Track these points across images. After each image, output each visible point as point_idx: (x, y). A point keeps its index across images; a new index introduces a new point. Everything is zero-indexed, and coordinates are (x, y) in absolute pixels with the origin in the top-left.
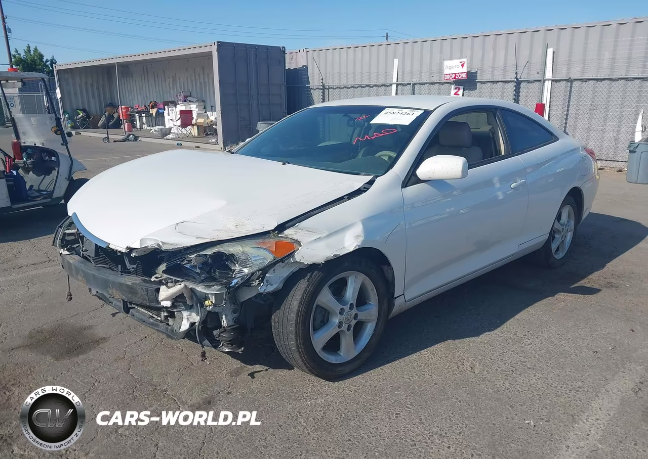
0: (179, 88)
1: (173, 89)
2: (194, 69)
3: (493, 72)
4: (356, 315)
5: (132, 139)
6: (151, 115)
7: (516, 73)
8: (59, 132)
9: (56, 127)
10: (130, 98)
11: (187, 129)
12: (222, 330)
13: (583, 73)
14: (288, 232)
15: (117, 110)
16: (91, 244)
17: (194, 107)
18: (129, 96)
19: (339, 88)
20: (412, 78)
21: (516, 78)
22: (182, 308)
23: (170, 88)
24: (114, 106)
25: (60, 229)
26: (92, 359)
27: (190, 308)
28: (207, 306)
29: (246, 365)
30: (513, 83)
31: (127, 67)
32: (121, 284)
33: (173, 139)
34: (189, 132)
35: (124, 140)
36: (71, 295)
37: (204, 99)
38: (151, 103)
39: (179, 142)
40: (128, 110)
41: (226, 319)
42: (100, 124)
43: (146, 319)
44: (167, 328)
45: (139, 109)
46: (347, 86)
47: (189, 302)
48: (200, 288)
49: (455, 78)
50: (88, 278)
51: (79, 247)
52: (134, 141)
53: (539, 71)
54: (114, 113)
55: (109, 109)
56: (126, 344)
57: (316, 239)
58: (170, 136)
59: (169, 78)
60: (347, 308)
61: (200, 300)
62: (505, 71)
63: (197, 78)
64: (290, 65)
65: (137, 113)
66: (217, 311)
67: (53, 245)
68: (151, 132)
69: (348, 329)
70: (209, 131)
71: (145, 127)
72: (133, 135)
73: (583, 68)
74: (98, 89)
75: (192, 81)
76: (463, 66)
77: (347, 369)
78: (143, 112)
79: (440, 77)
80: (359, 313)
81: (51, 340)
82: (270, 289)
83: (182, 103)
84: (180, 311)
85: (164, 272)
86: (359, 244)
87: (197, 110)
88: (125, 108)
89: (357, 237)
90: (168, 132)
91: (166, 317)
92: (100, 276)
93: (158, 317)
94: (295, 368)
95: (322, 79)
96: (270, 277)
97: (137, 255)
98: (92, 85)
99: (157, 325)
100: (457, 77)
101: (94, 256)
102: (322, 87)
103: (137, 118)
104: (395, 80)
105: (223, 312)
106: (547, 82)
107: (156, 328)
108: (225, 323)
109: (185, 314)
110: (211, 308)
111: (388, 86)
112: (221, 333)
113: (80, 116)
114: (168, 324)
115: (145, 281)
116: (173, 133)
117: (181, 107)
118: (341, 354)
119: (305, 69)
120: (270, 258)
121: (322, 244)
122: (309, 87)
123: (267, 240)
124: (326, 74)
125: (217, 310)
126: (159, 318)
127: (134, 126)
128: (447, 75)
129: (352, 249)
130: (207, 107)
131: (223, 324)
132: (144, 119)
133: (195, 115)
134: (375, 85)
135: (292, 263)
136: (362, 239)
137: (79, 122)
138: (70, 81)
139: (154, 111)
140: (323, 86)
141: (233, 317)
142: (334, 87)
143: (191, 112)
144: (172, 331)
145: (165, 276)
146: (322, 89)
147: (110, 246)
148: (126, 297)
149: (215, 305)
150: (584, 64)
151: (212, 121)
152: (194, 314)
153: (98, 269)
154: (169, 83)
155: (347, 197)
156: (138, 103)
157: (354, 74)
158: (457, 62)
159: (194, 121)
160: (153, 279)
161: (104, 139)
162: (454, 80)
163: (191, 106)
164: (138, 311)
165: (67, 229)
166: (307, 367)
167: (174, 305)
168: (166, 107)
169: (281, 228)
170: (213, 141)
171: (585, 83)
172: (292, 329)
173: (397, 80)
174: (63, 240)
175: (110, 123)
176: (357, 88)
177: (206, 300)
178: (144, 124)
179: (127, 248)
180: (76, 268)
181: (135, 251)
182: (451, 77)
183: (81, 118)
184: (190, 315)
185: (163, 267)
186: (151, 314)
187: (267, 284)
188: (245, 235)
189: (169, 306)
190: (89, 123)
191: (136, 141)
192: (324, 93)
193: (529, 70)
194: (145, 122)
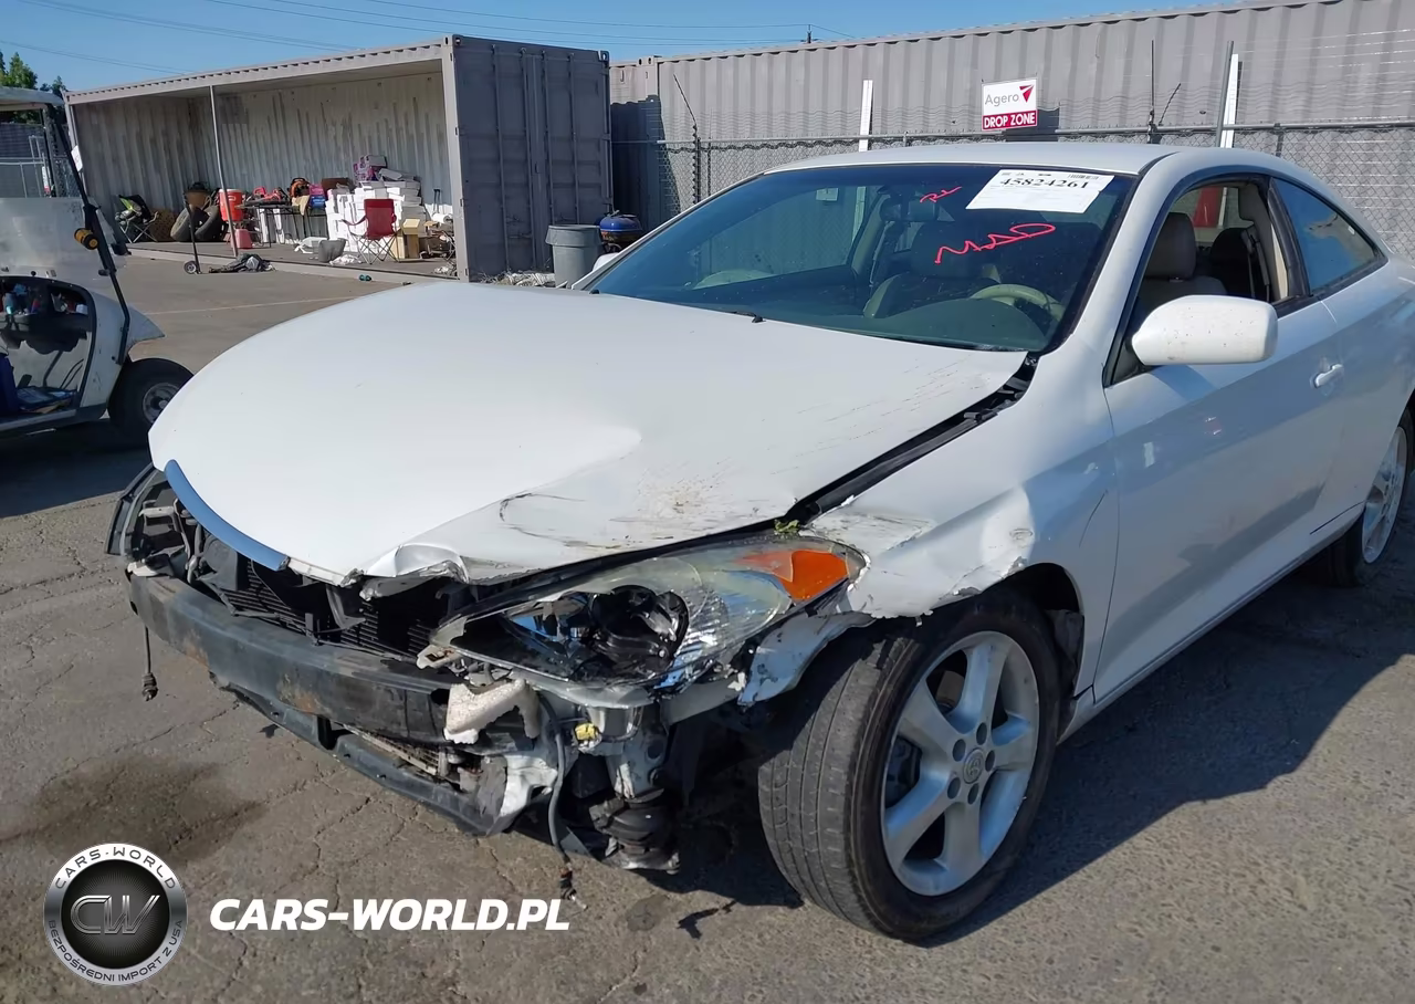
0: (358, 148)
1: (346, 152)
2: (395, 104)
3: (1096, 109)
4: (991, 757)
5: (255, 266)
6: (295, 212)
7: (1152, 113)
8: (94, 242)
9: (87, 228)
10: (245, 172)
11: (382, 242)
12: (615, 804)
13: (1307, 113)
14: (825, 522)
15: (213, 198)
16: (227, 553)
17: (394, 193)
18: (241, 167)
19: (735, 148)
20: (904, 125)
21: (1151, 124)
22: (509, 745)
23: (338, 150)
24: (205, 189)
25: (126, 504)
26: (227, 875)
27: (527, 745)
28: (581, 742)
29: (664, 892)
30: (1142, 136)
31: (235, 98)
32: (321, 675)
33: (348, 266)
34: (386, 248)
35: (235, 270)
36: (154, 683)
37: (418, 175)
38: (294, 182)
39: (365, 274)
40: (239, 201)
41: (630, 776)
42: (174, 231)
43: (389, 768)
44: (455, 801)
45: (266, 197)
46: (754, 144)
47: (530, 732)
48: (569, 693)
49: (1008, 124)
50: (214, 650)
51: (182, 555)
52: (257, 270)
53: (1204, 108)
54: (207, 206)
55: (193, 196)
56: (317, 825)
57: (903, 543)
58: (344, 259)
59: (334, 124)
60: (970, 738)
61: (563, 722)
62: (1124, 108)
63: (402, 123)
64: (619, 95)
65: (260, 205)
66: (608, 753)
67: (109, 552)
68: (297, 249)
69: (971, 799)
70: (432, 249)
71: (281, 238)
72: (256, 257)
73: (1309, 101)
74: (168, 150)
75: (389, 131)
76: (1026, 96)
77: (963, 907)
78: (276, 203)
79: (971, 123)
80: (998, 750)
81: (106, 812)
82: (770, 690)
83: (368, 184)
84: (500, 755)
85: (457, 641)
86: (1024, 554)
87: (402, 199)
88: (234, 194)
89: (1017, 534)
90: (337, 250)
91: (452, 768)
92: (253, 645)
93: (428, 765)
94: (807, 902)
95: (695, 127)
96: (766, 656)
97: (379, 595)
98: (154, 141)
99: (424, 789)
100: (1012, 124)
101: (233, 587)
102: (693, 146)
103: (262, 217)
104: (865, 130)
105: (624, 758)
106: (1224, 132)
107: (422, 798)
108: (628, 785)
109: (516, 762)
110: (592, 744)
111: (848, 144)
112: (617, 813)
113: (127, 212)
114: (456, 787)
115: (393, 665)
116: (348, 253)
117: (364, 193)
118: (944, 865)
119: (654, 103)
120: (777, 603)
121: (921, 556)
122: (664, 145)
123: (770, 549)
124: (703, 114)
125: (608, 750)
126: (432, 771)
127: (255, 237)
128: (989, 117)
129: (1004, 573)
130: (424, 193)
131: (618, 788)
132: (278, 219)
133: (398, 212)
134: (819, 142)
135: (837, 614)
136: (1029, 540)
137: (125, 227)
138: (104, 131)
139: (301, 203)
140: (698, 142)
141: (649, 768)
142: (723, 146)
143: (389, 203)
144: (474, 809)
145: (459, 652)
146: (694, 151)
147: (291, 566)
148: (334, 710)
149: (606, 739)
150: (1310, 91)
151: (437, 225)
152: (540, 764)
153: (246, 626)
154: (335, 138)
155: (974, 415)
156: (264, 182)
157: (770, 114)
158: (1012, 88)
159: (396, 225)
160: (422, 662)
161: (187, 266)
162: (1004, 129)
163: (388, 190)
164: (361, 744)
165: (149, 506)
166: (869, 916)
167: (484, 739)
168: (329, 192)
169: (806, 510)
170: (445, 269)
171: (1311, 136)
172: (836, 810)
173: (871, 129)
174: (136, 536)
175: (199, 230)
176: (777, 147)
177: (577, 724)
178: (278, 232)
179: (353, 574)
180: (179, 619)
181: (376, 583)
182: (999, 121)
183: (129, 217)
184: (529, 765)
185: (455, 627)
186: (405, 757)
187: (760, 677)
188: (704, 534)
189: (472, 741)
190: (151, 227)
191: (263, 270)
192: (699, 161)
193: (1181, 106)
194: (279, 227)
